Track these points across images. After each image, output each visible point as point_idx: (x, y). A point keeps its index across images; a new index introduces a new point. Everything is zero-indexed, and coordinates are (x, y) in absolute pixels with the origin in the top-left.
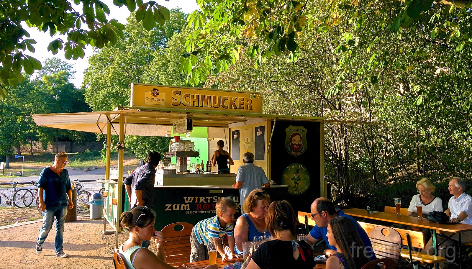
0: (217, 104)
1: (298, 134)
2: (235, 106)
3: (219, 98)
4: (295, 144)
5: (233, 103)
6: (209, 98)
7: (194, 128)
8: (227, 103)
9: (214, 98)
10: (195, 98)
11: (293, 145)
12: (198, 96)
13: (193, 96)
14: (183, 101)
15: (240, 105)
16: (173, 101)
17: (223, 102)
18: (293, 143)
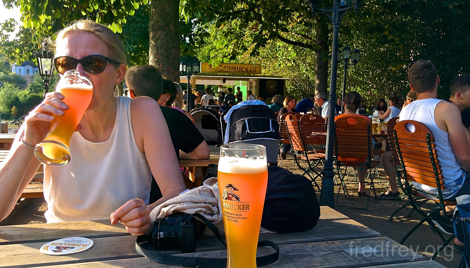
0: (239, 70)
1: (273, 84)
2: (247, 71)
3: (240, 68)
4: (271, 89)
5: (246, 69)
6: (235, 67)
7: (226, 81)
8: (244, 70)
9: (238, 67)
10: (228, 68)
11: (270, 89)
12: (230, 67)
13: (227, 67)
14: (223, 69)
15: (250, 70)
16: (218, 69)
17: (242, 69)
18: (270, 88)
